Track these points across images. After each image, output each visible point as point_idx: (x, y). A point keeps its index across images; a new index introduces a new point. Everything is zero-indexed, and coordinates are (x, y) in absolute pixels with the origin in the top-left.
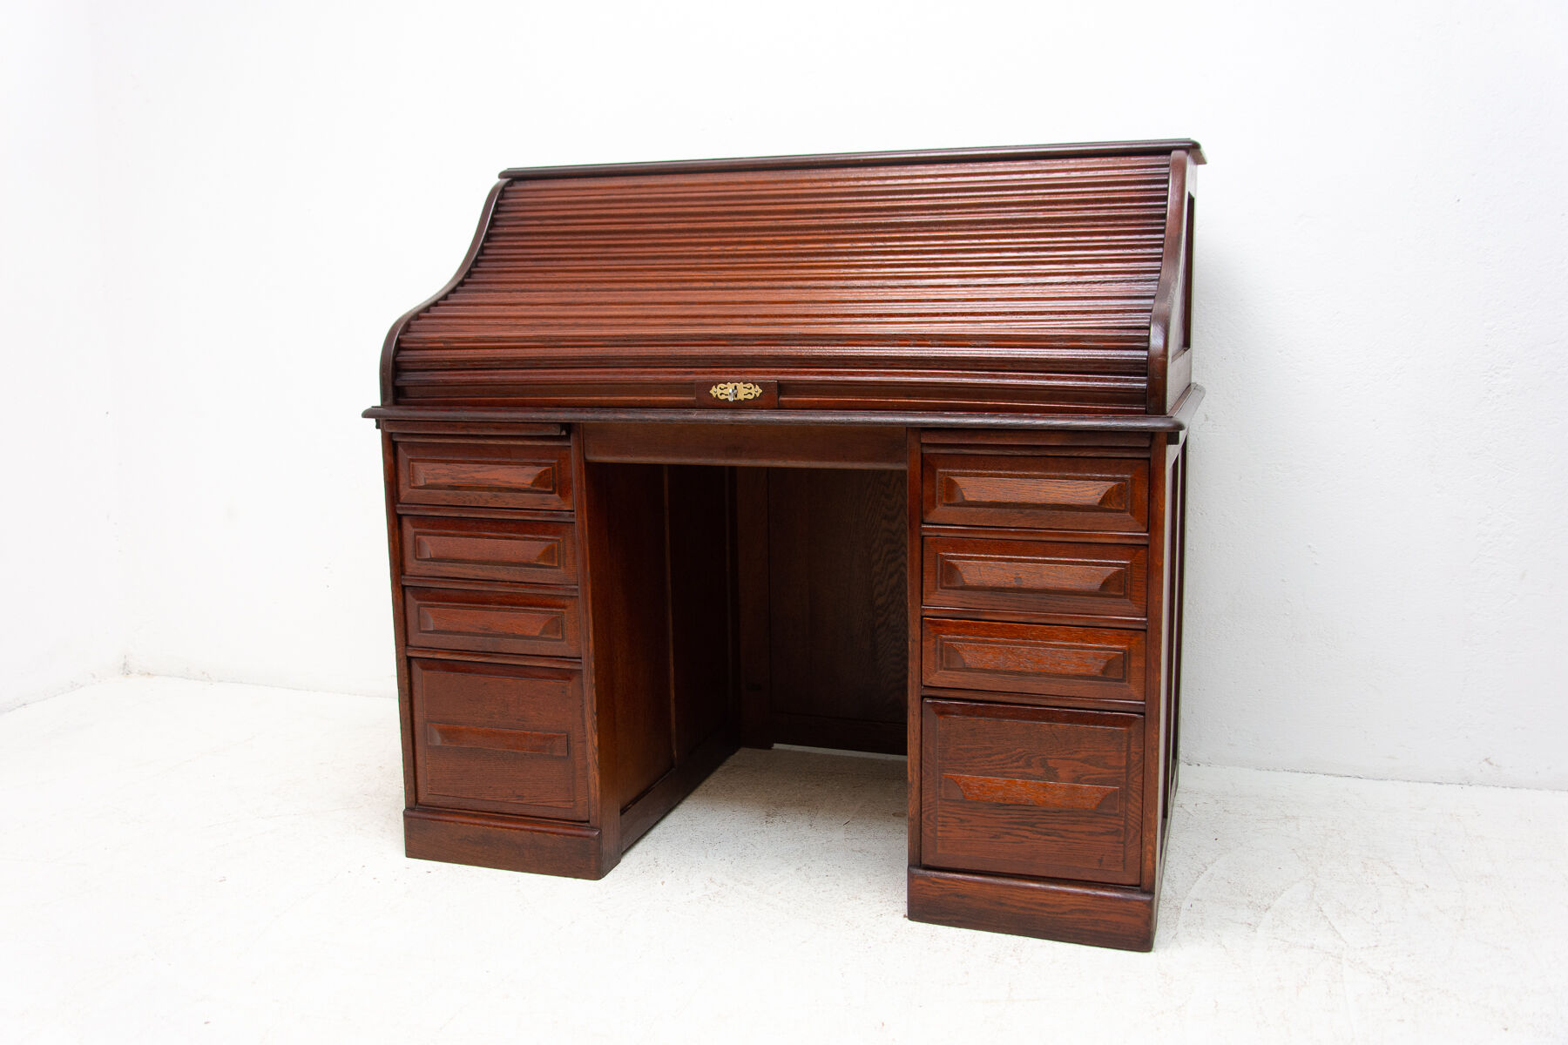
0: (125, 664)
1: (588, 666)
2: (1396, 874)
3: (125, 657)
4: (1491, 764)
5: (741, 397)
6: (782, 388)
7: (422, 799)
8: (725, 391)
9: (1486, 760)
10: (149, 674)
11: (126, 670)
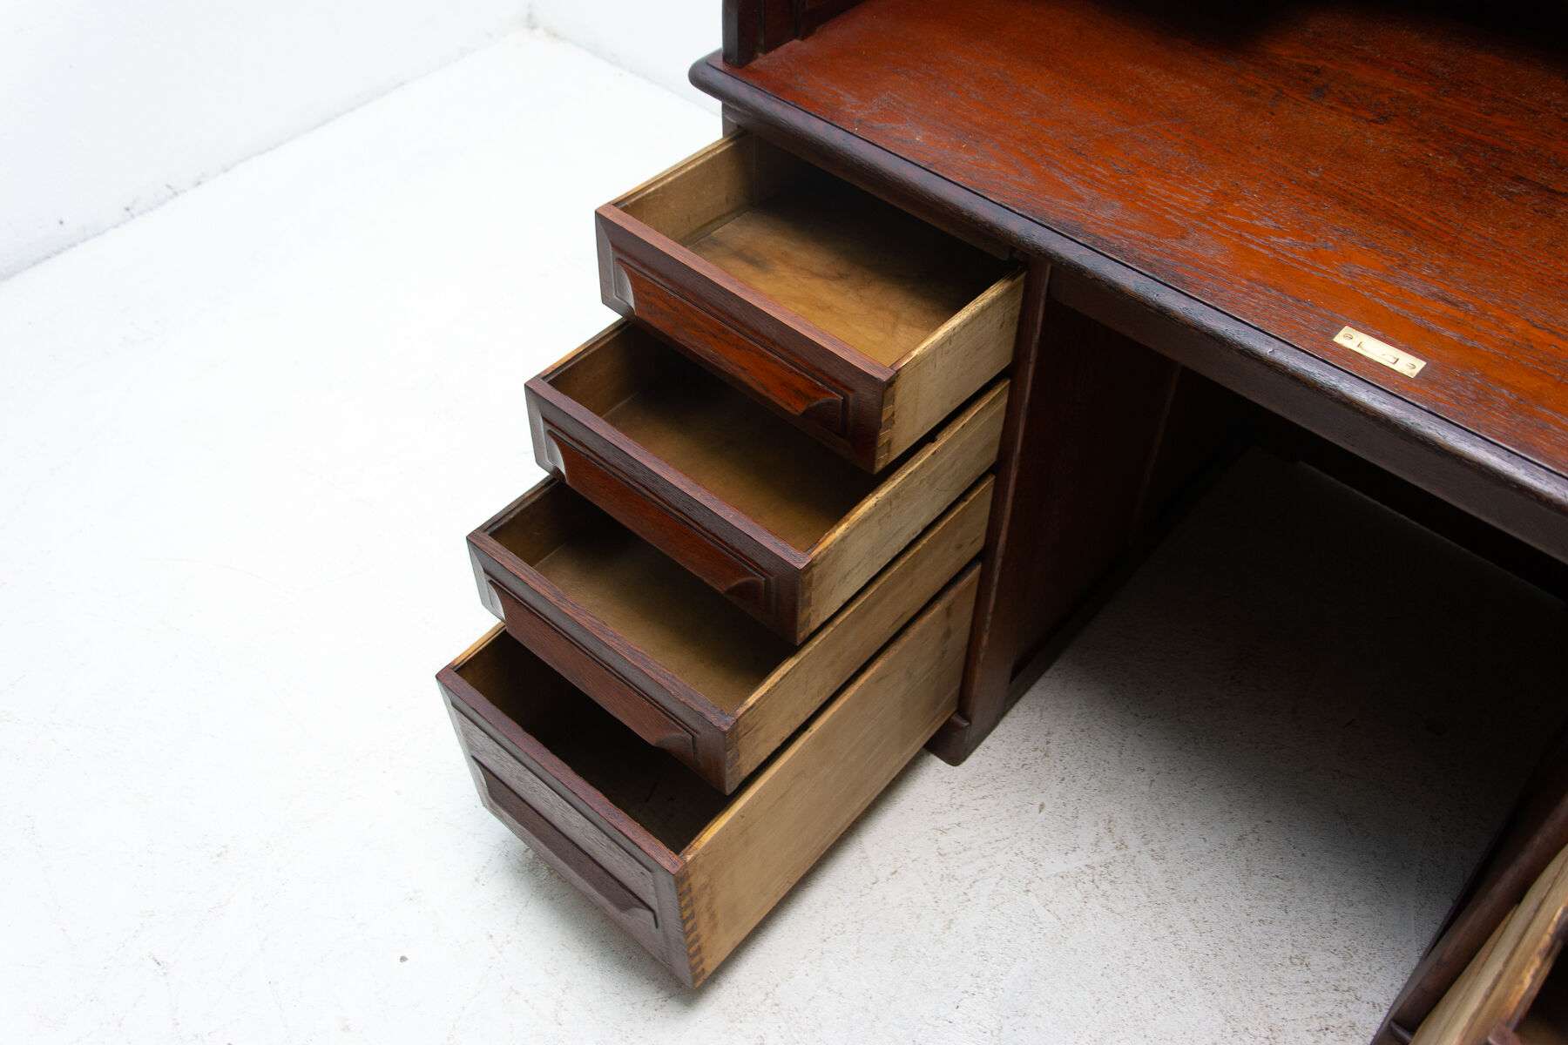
0: (531, 13)
10: (555, 35)
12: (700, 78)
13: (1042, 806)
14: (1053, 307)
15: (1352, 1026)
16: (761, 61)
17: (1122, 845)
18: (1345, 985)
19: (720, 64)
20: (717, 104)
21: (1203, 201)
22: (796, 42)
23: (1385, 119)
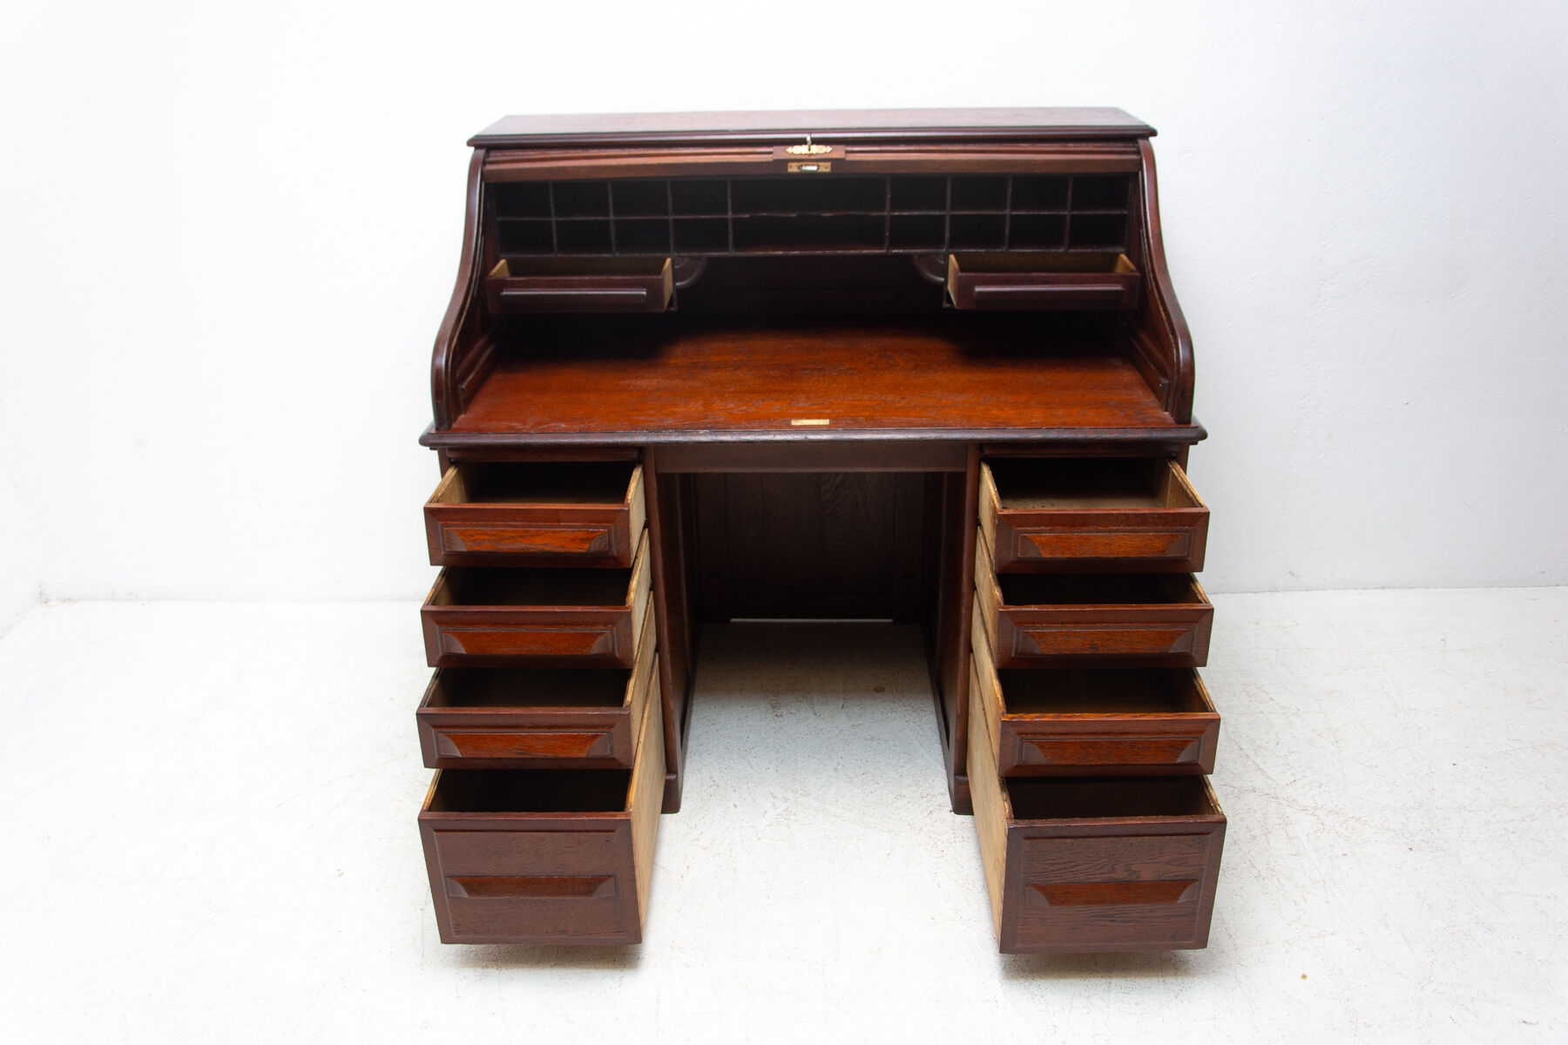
0: (41, 593)
2: (1272, 699)
3: (40, 586)
4: (1293, 575)
9: (1290, 572)
10: (69, 600)
11: (44, 599)
12: (424, 441)
13: (735, 805)
14: (658, 476)
15: (940, 805)
16: (454, 426)
17: (786, 800)
18: (924, 794)
19: (433, 431)
20: (435, 453)
21: (702, 409)
22: (463, 416)
23: (737, 368)
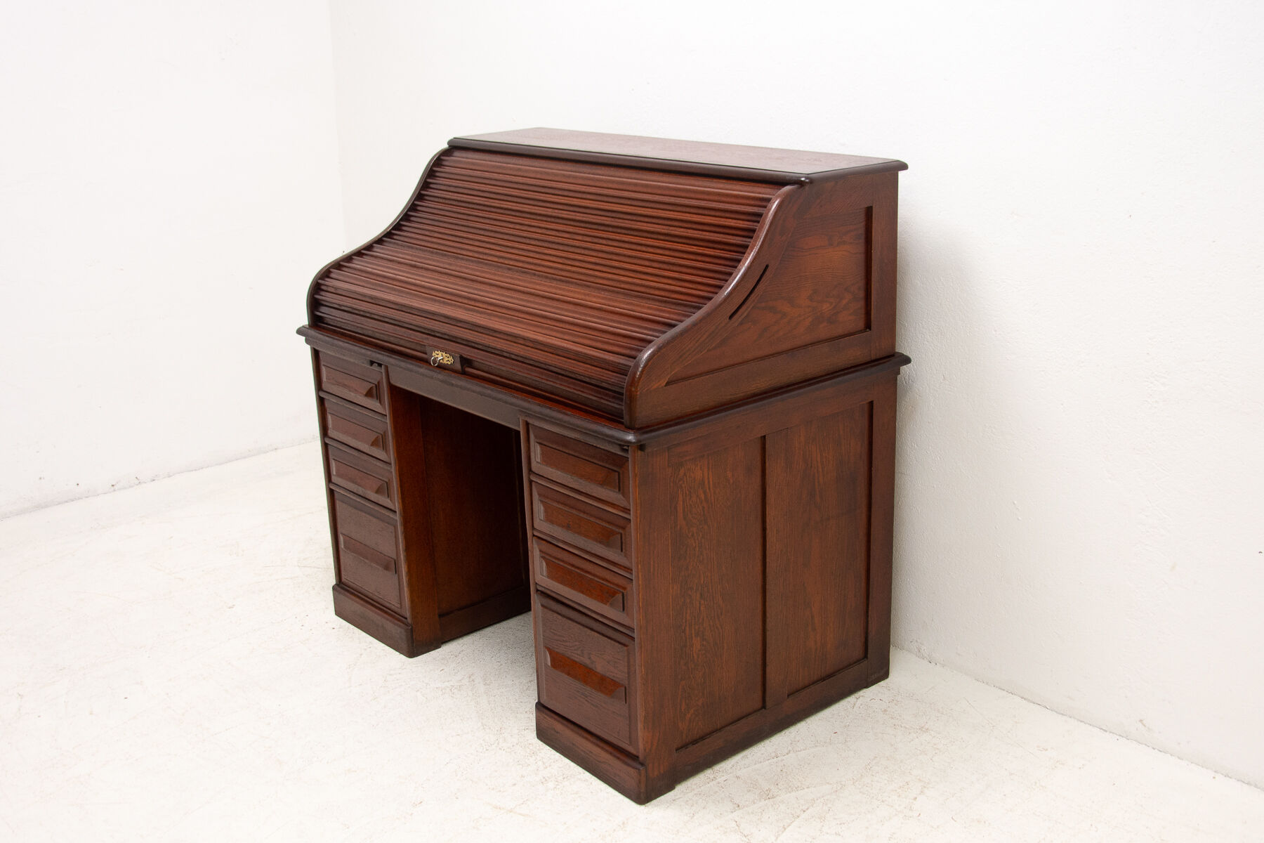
1: (398, 518)
2: (915, 799)
4: (1143, 725)
5: (445, 362)
6: (465, 362)
7: (343, 580)
8: (440, 356)
9: (1141, 721)
20: (307, 343)
